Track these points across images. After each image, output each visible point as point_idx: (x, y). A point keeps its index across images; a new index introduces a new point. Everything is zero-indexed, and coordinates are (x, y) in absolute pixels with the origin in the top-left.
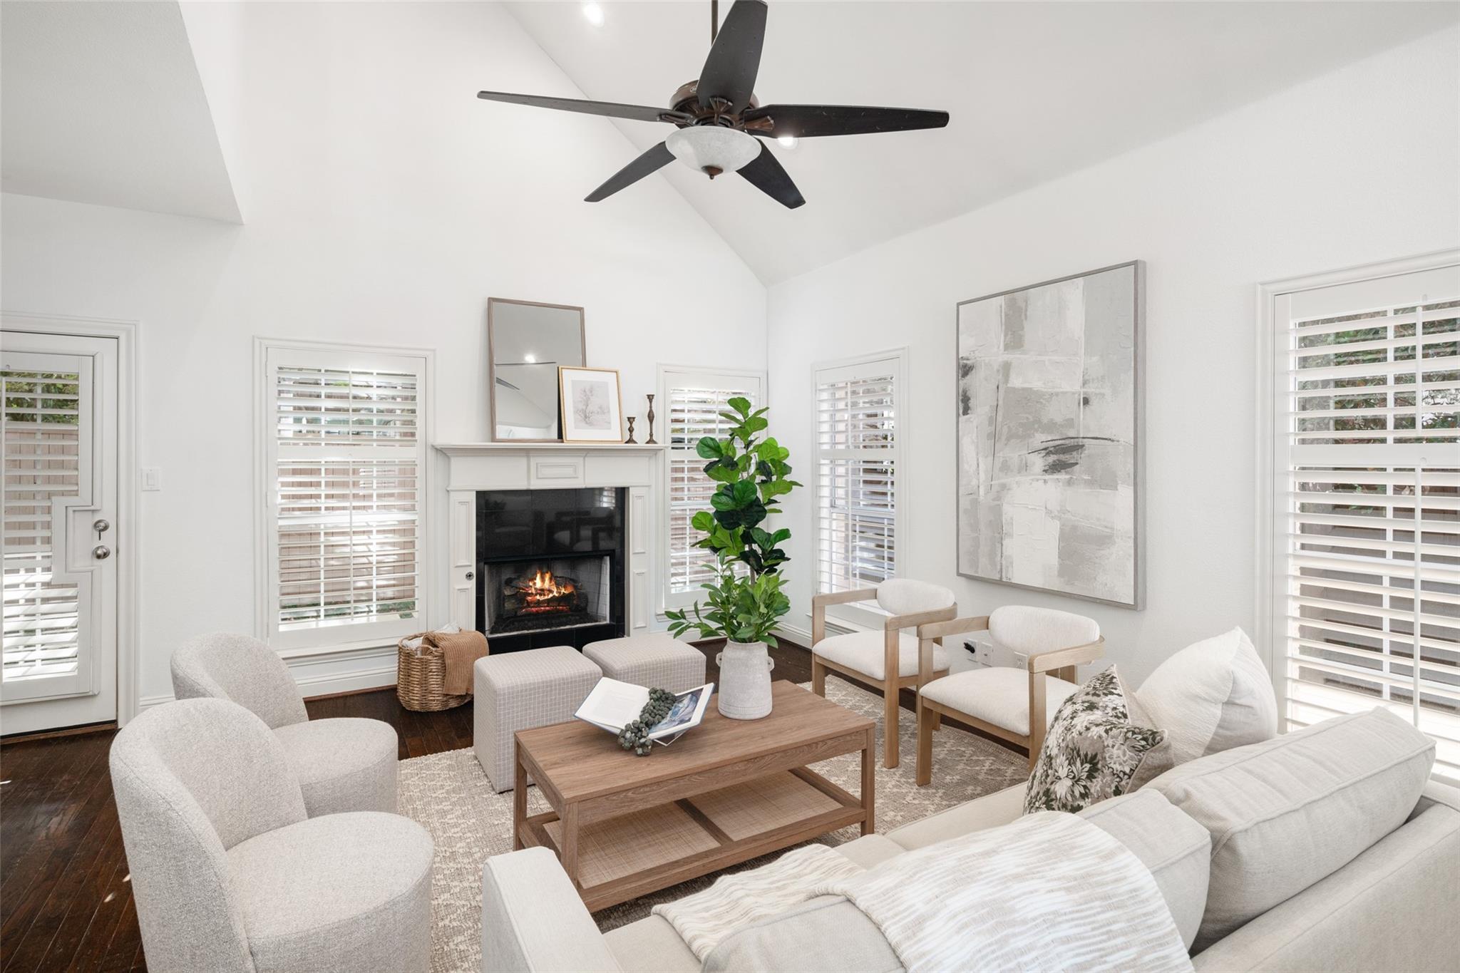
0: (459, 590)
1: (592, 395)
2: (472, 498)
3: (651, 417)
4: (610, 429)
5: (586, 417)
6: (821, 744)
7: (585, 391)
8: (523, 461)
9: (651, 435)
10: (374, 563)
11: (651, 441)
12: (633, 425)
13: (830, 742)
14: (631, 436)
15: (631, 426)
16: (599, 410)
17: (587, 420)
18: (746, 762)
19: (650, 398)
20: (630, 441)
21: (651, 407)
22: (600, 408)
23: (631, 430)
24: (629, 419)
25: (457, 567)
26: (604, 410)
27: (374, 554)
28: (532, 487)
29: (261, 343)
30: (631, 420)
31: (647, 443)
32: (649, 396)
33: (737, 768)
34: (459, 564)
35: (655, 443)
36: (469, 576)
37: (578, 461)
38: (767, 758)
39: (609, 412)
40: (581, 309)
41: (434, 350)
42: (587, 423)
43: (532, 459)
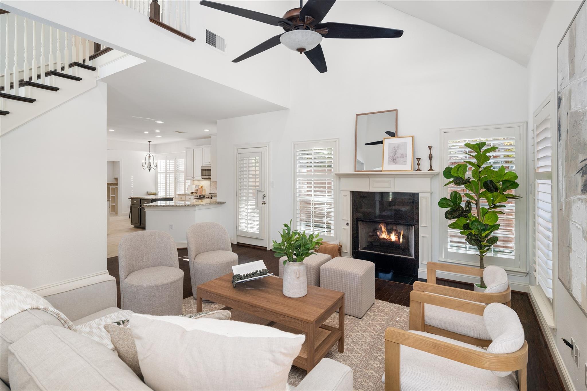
0: (344, 229)
1: (398, 149)
2: (348, 194)
3: (430, 157)
4: (406, 164)
5: (394, 159)
6: (282, 316)
7: (395, 148)
8: (368, 179)
9: (431, 167)
10: (325, 215)
11: (431, 169)
12: (420, 162)
13: (287, 318)
14: (419, 167)
15: (418, 163)
16: (401, 156)
17: (394, 161)
18: (249, 306)
19: (430, 147)
20: (419, 170)
21: (430, 152)
22: (402, 155)
23: (418, 164)
24: (417, 159)
25: (343, 220)
26: (404, 156)
27: (325, 212)
28: (370, 191)
29: (293, 143)
30: (419, 159)
31: (428, 171)
32: (429, 147)
33: (246, 306)
34: (344, 219)
35: (432, 170)
36: (347, 224)
37: (391, 180)
38: (257, 308)
39: (406, 156)
40: (396, 111)
41: (338, 139)
42: (394, 162)
43: (370, 179)
